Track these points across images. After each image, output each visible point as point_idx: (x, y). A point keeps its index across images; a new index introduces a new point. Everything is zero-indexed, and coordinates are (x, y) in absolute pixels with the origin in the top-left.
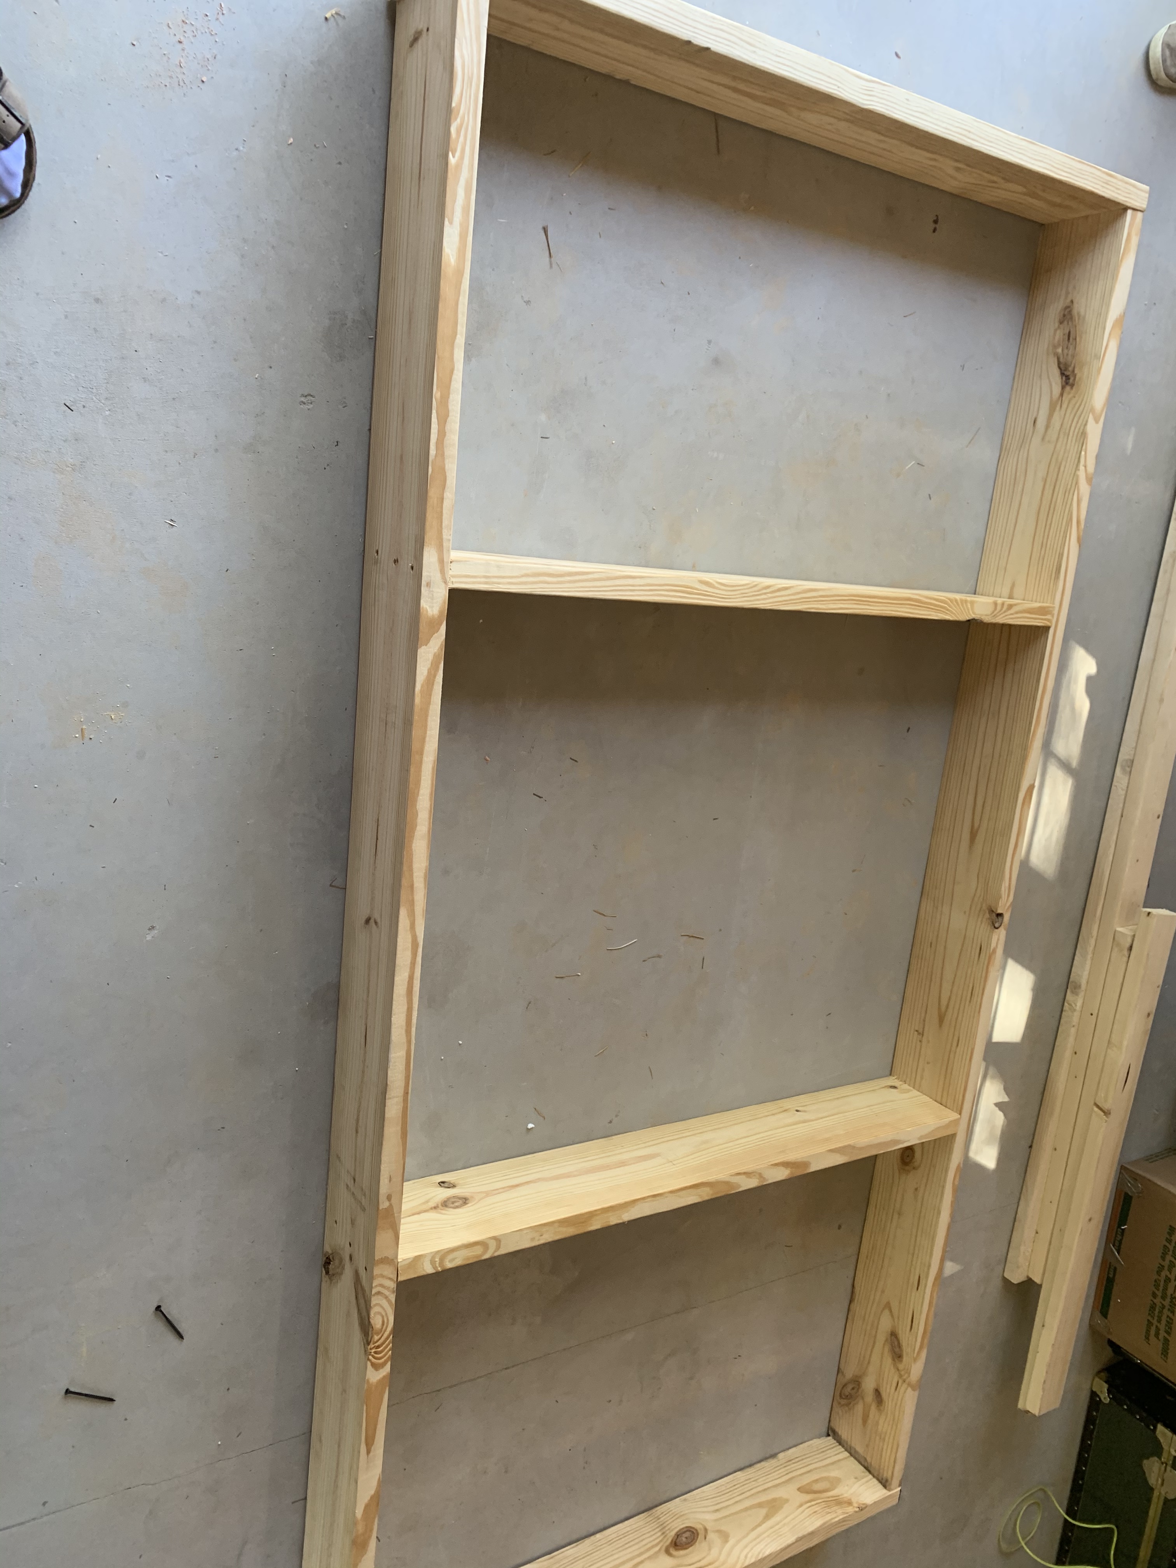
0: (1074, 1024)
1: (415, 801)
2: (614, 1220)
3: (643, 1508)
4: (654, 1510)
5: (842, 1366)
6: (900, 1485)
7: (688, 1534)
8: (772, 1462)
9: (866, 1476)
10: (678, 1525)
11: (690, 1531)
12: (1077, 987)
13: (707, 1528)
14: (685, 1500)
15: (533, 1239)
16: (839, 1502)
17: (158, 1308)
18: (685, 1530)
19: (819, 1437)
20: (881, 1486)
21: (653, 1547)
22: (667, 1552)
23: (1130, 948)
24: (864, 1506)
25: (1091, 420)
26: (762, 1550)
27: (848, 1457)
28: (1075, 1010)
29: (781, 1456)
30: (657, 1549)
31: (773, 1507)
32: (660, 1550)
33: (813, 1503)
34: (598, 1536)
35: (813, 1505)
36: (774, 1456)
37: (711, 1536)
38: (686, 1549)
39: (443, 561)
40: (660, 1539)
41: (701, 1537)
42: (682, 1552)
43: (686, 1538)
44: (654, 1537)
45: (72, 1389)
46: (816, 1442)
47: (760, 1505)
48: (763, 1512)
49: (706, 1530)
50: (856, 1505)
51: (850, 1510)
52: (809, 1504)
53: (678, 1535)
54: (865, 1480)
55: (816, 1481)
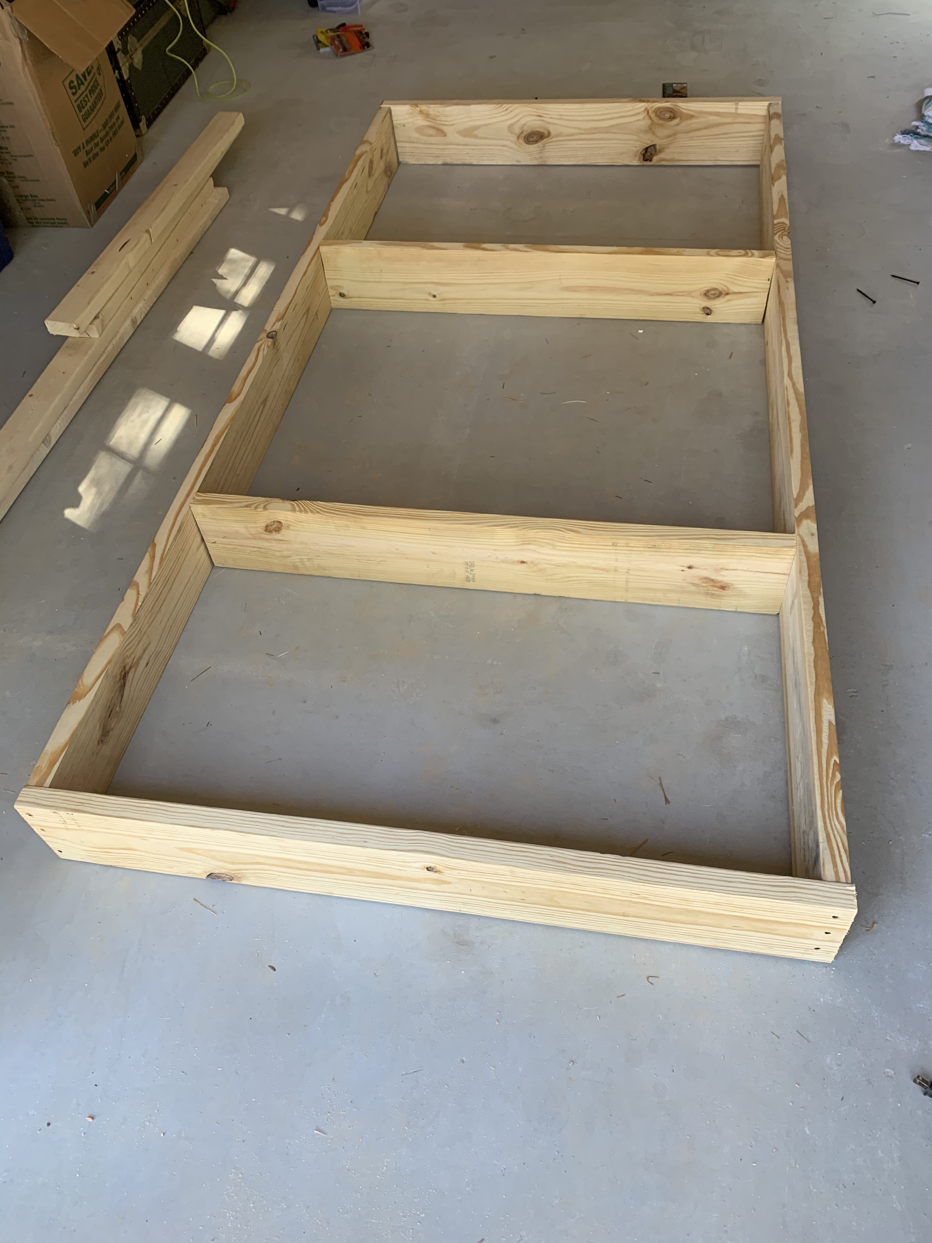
0: (144, 301)
1: (803, 437)
2: (625, 249)
3: (546, 168)
4: (540, 163)
5: (387, 187)
6: (380, 108)
7: (532, 139)
8: (449, 161)
9: (398, 124)
10: (533, 148)
11: (528, 141)
12: (134, 321)
13: (516, 137)
14: (518, 161)
15: (684, 251)
16: (427, 116)
17: (874, 302)
18: (530, 143)
19: (406, 164)
20: (393, 113)
21: (555, 141)
22: (549, 133)
23: (96, 317)
24: (414, 105)
25: (126, 627)
26: (495, 109)
27: (398, 142)
28: (140, 308)
29: (440, 162)
30: (554, 139)
31: (468, 132)
32: (552, 138)
33: (442, 123)
34: (581, 163)
35: (444, 121)
36: (445, 164)
37: (518, 131)
38: (537, 131)
39: (803, 546)
40: (548, 144)
41: (524, 134)
42: (541, 130)
43: (533, 137)
44: (550, 147)
45: (916, 284)
46: (411, 161)
47: (476, 137)
48: (476, 132)
49: (518, 137)
50: (418, 109)
51: (424, 107)
52: (447, 123)
53: (536, 142)
54: (399, 122)
55: (431, 136)
